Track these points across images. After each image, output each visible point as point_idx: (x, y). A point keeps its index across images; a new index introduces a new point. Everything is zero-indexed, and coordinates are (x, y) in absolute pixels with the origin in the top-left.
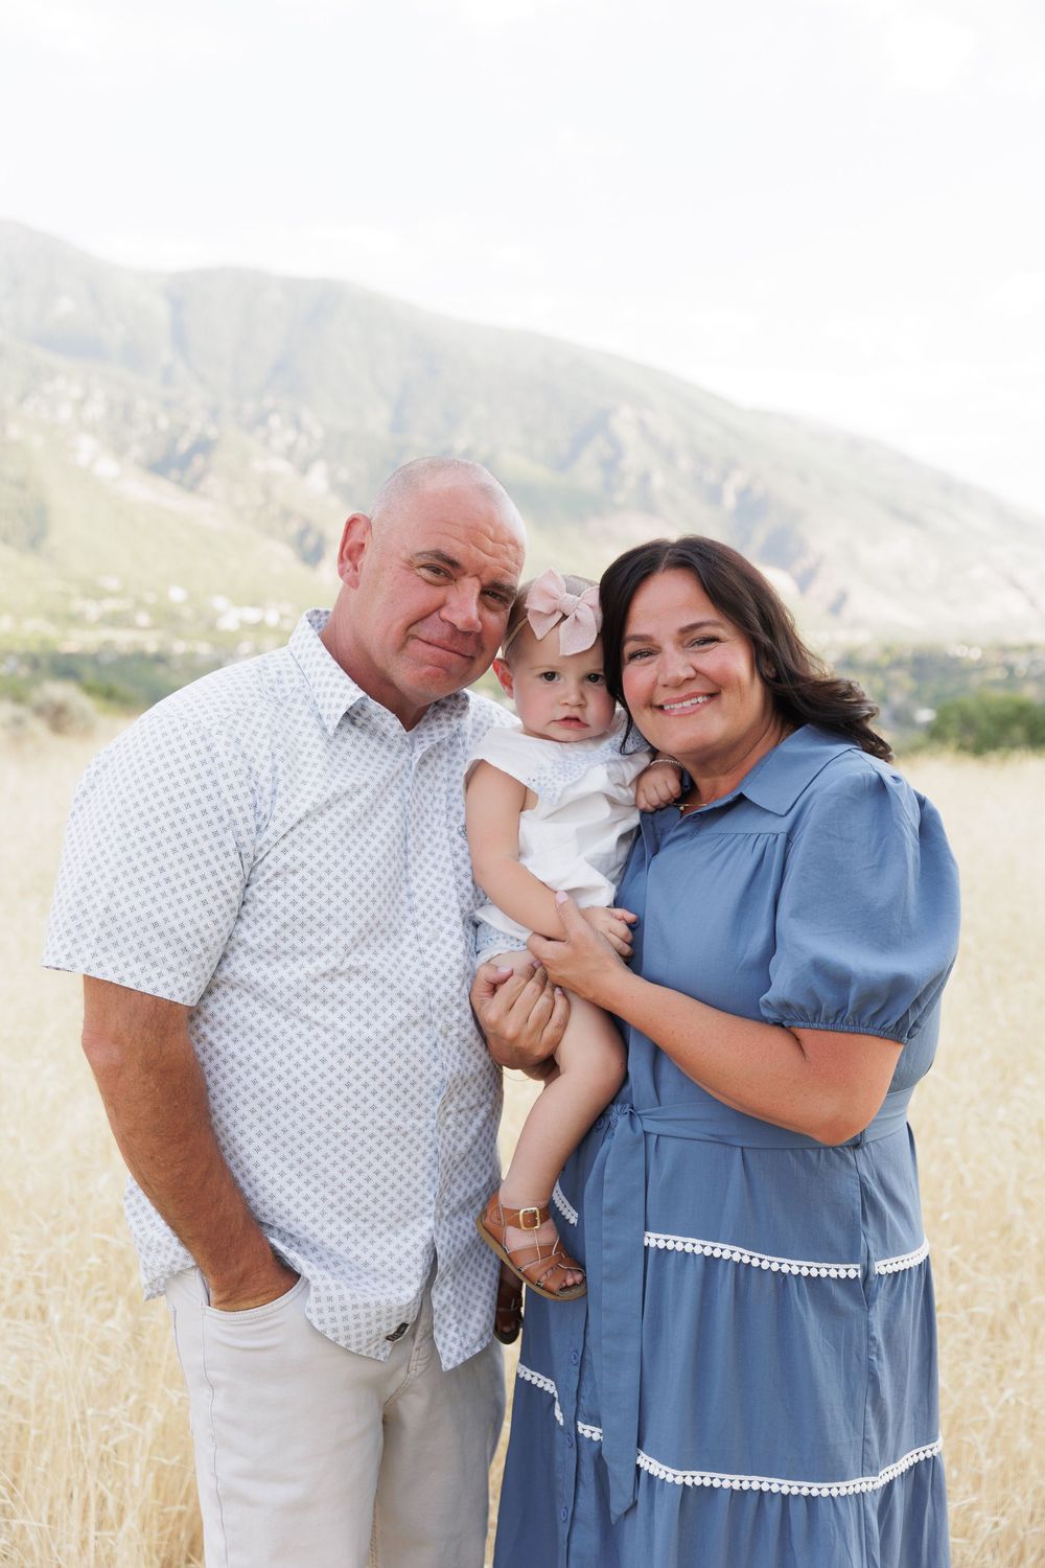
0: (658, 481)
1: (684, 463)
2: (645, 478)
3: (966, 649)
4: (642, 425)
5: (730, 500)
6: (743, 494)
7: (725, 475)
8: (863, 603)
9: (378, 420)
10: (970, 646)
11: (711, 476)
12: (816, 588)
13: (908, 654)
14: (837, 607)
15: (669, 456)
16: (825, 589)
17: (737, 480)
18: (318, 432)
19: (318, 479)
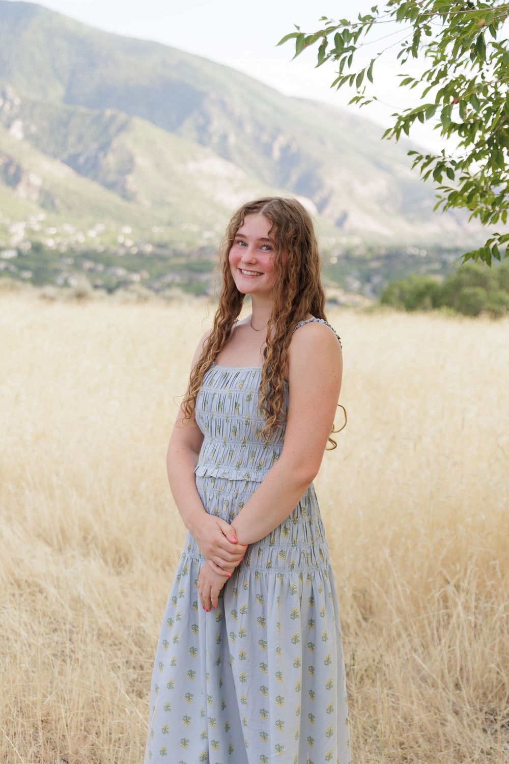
0: (232, 139)
1: (249, 129)
2: (224, 138)
3: (418, 250)
4: (222, 103)
5: (276, 154)
6: (285, 150)
7: (274, 138)
8: (356, 220)
9: (56, 95)
10: (420, 249)
11: (265, 138)
12: (328, 210)
13: (383, 252)
14: (341, 222)
15: (239, 124)
16: (334, 211)
17: (281, 141)
18: (17, 101)
19: (17, 130)
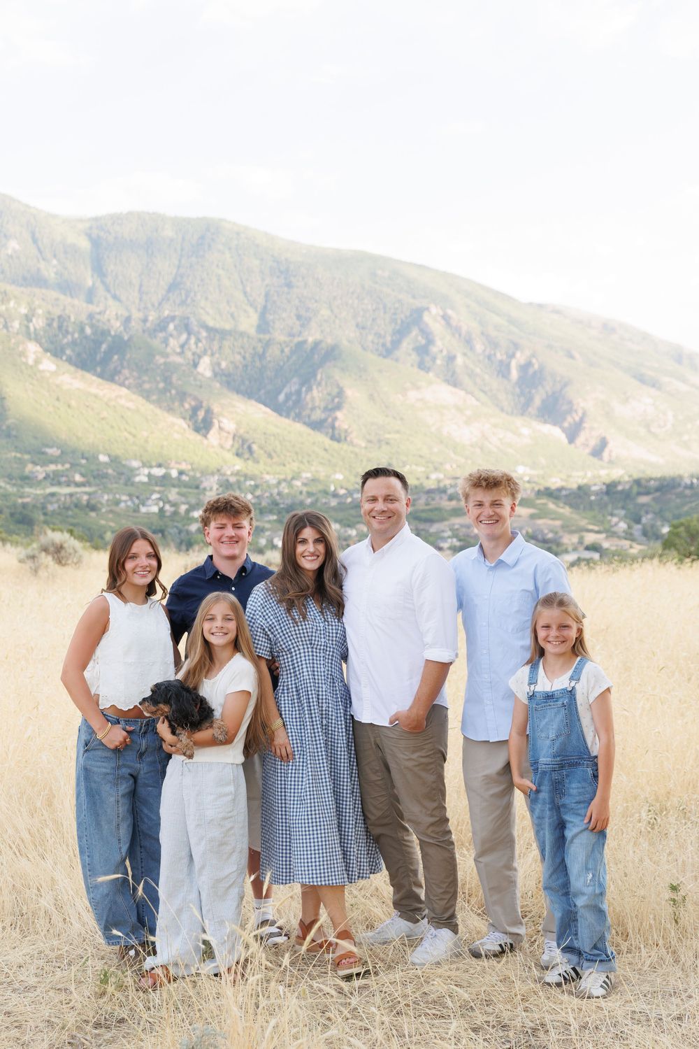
0: (460, 361)
1: (479, 346)
4: (446, 318)
5: (515, 373)
6: (525, 368)
7: (511, 356)
8: (616, 447)
9: (248, 323)
11: (501, 356)
12: (581, 439)
14: (599, 450)
15: (468, 341)
16: (589, 438)
17: (520, 358)
19: (205, 367)
